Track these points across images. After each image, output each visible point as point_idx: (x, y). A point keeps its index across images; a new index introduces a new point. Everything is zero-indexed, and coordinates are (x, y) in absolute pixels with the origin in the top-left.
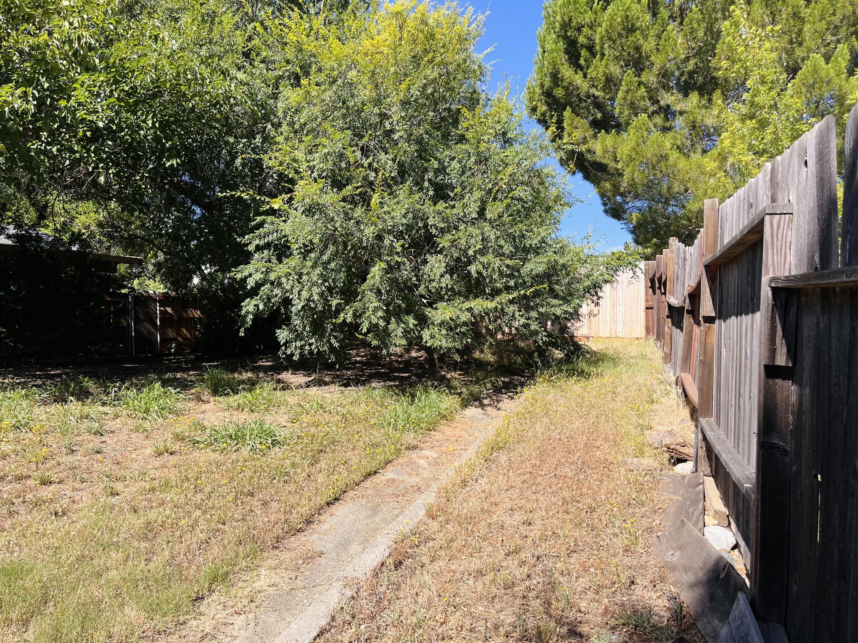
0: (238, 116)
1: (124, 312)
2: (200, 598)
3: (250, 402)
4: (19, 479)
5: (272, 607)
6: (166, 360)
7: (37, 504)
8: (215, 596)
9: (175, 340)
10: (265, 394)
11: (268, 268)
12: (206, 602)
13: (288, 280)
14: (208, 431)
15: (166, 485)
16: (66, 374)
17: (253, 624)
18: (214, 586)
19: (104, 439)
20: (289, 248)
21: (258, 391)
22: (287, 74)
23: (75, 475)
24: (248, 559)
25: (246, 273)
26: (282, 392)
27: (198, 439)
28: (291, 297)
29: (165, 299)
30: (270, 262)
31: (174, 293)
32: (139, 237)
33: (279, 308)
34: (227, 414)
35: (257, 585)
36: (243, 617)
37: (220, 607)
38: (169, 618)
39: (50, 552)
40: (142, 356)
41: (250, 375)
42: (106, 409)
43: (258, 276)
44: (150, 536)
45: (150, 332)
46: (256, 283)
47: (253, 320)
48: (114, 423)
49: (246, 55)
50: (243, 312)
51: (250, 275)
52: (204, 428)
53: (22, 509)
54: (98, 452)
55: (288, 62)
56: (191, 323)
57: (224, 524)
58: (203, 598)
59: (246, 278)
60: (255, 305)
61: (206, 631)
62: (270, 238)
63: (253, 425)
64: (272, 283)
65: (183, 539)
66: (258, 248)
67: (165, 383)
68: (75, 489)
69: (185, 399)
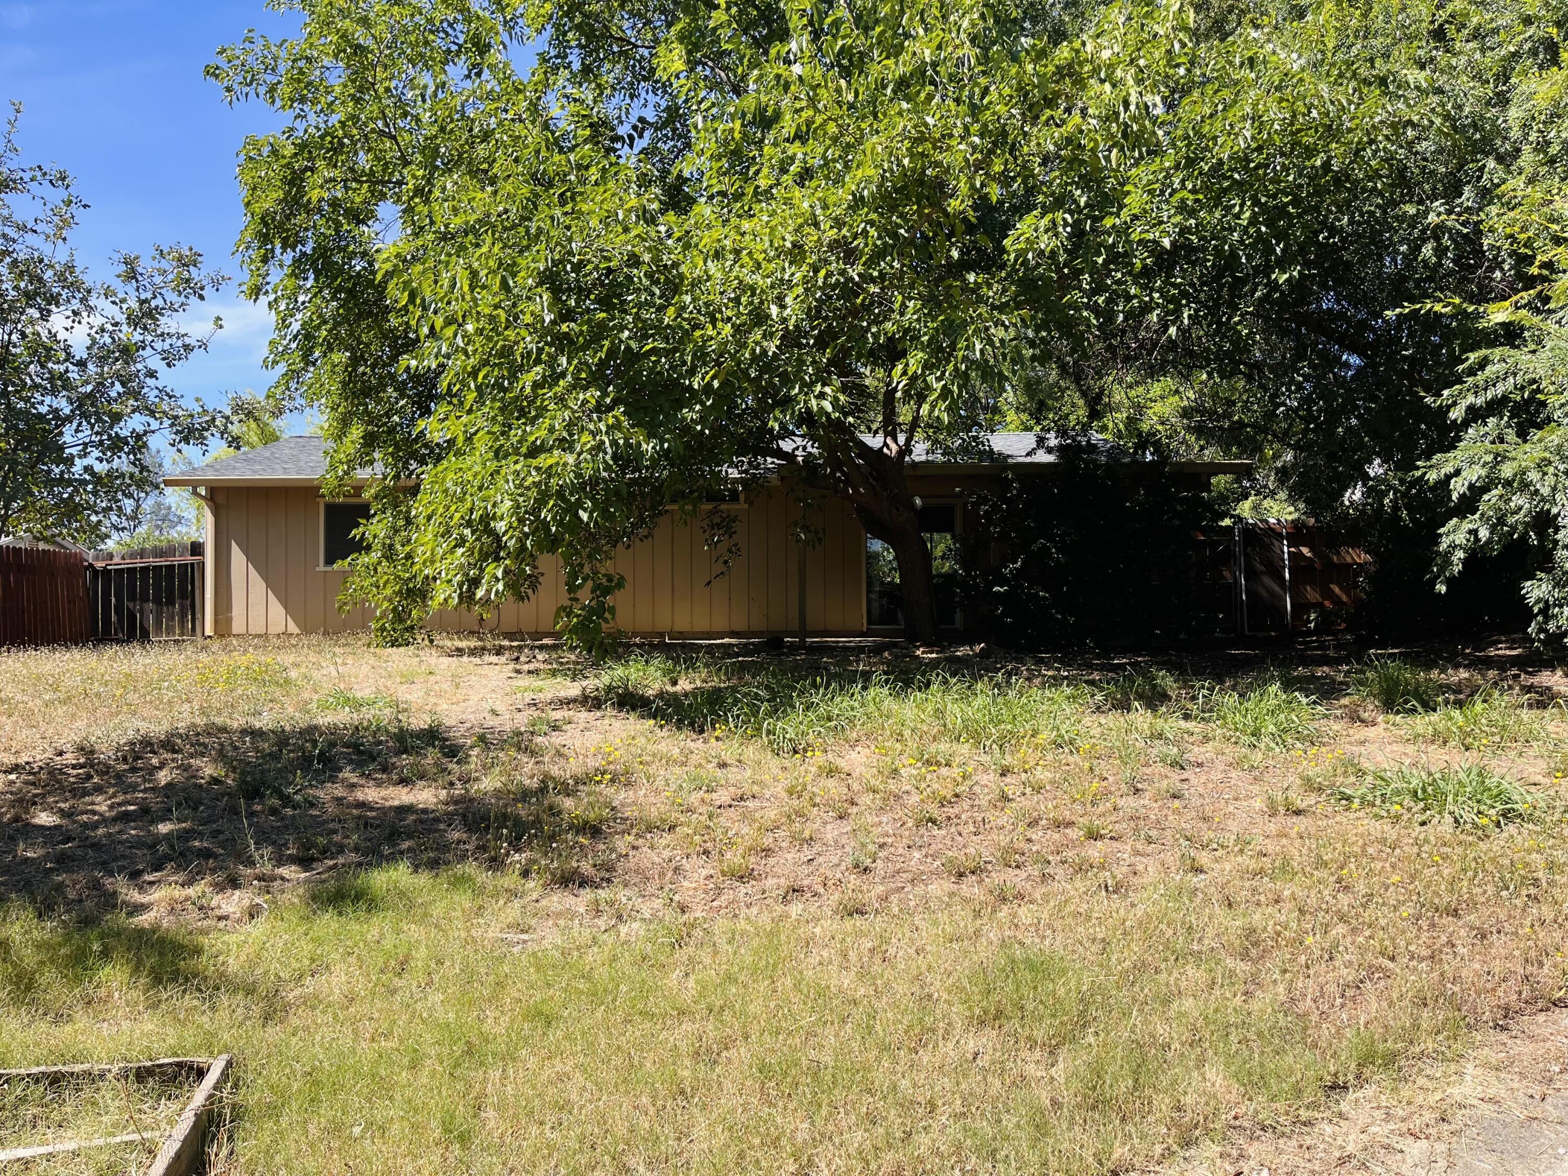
0: (1425, 159)
1: (1227, 558)
2: (1339, 1087)
3: (1460, 728)
4: (1059, 825)
5: (1485, 1142)
6: (1300, 643)
7: (1081, 868)
8: (1369, 1091)
9: (1318, 606)
10: (1495, 715)
11: (1497, 455)
12: (1351, 1096)
13: (1545, 474)
14: (1369, 779)
15: (1285, 869)
16: (1133, 665)
17: (1442, 1164)
18: (1367, 1072)
19: (1185, 775)
20: (1544, 404)
21: (1479, 707)
22: (1526, 47)
23: (1136, 830)
24: (1440, 1037)
25: (1449, 469)
26: (1535, 712)
27: (1348, 792)
28: (1555, 511)
29: (1297, 533)
30: (1502, 441)
31: (1312, 520)
32: (1247, 425)
33: (1524, 537)
34: (1411, 749)
35: (1457, 1092)
36: (1423, 1144)
37: (1379, 1114)
38: (1281, 1106)
39: (1095, 948)
40: (1261, 635)
41: (1464, 674)
42: (1190, 725)
43: (1474, 474)
44: (1254, 952)
45: (1272, 593)
46: (1471, 487)
47: (1466, 562)
48: (1203, 750)
49: (1439, 35)
50: (1443, 547)
51: (1457, 473)
52: (1361, 773)
53: (1060, 873)
54: (1175, 797)
55: (1527, 21)
56: (1346, 572)
57: (1392, 959)
58: (1345, 1088)
59: (1448, 477)
60: (1470, 532)
61: (1350, 1149)
62: (1500, 390)
63: (1462, 775)
64: (1508, 483)
65: (1311, 972)
66: (1475, 415)
67: (1288, 685)
68: (1137, 853)
69: (1326, 716)
